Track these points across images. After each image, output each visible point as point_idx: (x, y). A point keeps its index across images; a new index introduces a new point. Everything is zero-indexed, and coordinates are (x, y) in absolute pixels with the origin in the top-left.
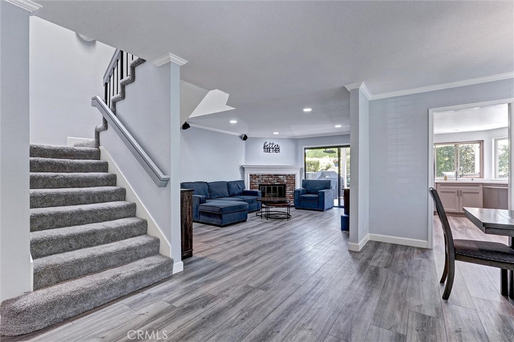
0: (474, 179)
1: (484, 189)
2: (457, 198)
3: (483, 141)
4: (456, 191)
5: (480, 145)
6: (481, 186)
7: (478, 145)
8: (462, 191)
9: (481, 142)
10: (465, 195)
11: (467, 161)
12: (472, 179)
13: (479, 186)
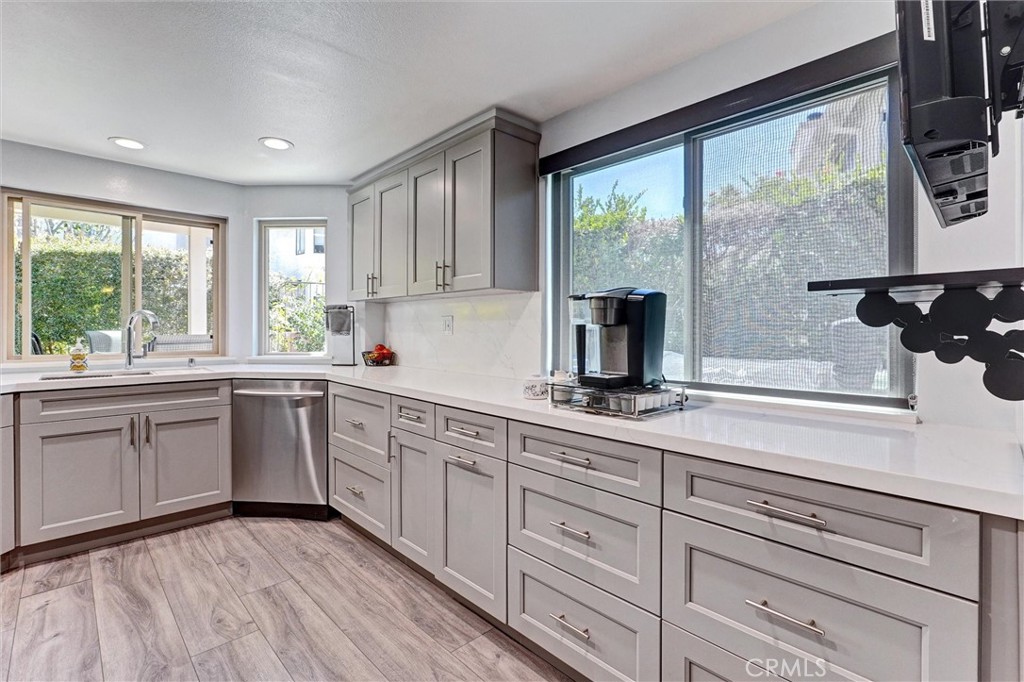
1: (235, 399)
2: (130, 454)
3: (225, 220)
4: (124, 423)
5: (216, 235)
6: (225, 391)
7: (209, 233)
8: (154, 421)
9: (218, 223)
10: (164, 435)
11: (166, 300)
12: (192, 361)
13: (220, 390)
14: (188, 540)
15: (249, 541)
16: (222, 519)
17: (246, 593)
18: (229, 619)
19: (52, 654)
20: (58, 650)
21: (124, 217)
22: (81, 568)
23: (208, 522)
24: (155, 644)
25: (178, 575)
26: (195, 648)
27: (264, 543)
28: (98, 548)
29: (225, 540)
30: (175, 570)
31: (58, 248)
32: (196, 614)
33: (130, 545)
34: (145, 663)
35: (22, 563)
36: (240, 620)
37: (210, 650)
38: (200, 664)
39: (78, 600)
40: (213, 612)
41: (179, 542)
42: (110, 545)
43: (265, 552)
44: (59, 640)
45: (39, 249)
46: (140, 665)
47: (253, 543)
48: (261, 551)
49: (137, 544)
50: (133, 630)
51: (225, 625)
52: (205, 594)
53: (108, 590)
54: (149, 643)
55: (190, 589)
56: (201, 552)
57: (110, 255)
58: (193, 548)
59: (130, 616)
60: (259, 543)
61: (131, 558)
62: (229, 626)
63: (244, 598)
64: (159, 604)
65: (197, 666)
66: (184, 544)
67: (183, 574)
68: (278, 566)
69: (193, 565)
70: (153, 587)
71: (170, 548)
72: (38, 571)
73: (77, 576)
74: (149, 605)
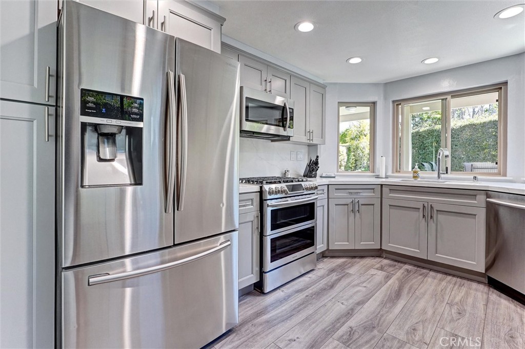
0: (479, 177)
1: (489, 205)
2: (423, 223)
3: (506, 83)
4: (420, 206)
5: (500, 95)
6: (481, 198)
7: (495, 95)
8: (435, 208)
9: (501, 87)
10: (441, 217)
12: (475, 178)
13: (478, 197)
14: (449, 283)
15: (481, 305)
16: (479, 282)
17: (443, 328)
18: (420, 332)
19: (358, 292)
20: (359, 292)
21: (442, 100)
22: (397, 268)
23: (468, 279)
24: (382, 316)
25: (424, 295)
26: (391, 331)
27: (489, 311)
28: (410, 264)
29: (467, 294)
30: (425, 292)
31: (467, 123)
32: (409, 317)
33: (422, 270)
34: (371, 320)
35: (384, 256)
36: (423, 337)
37: (394, 338)
38: (384, 339)
39: (383, 279)
40: (417, 323)
41: (442, 281)
42: (415, 265)
43: (483, 316)
44: (364, 289)
45: (460, 125)
46: (370, 318)
47: (482, 307)
48: (481, 313)
49: (424, 271)
50: (383, 304)
51: (414, 334)
52: (424, 311)
53: (394, 283)
54: (381, 313)
55: (421, 304)
56: (447, 292)
57: (493, 122)
58: (446, 288)
59: (389, 298)
60: (485, 310)
61: (416, 275)
62: (415, 336)
63: (439, 329)
64: (402, 301)
65: (383, 338)
66: (444, 283)
67: (427, 297)
68: (481, 330)
69: (435, 295)
70: (408, 293)
71: (436, 281)
72: (386, 262)
73: (393, 271)
74: (399, 299)
